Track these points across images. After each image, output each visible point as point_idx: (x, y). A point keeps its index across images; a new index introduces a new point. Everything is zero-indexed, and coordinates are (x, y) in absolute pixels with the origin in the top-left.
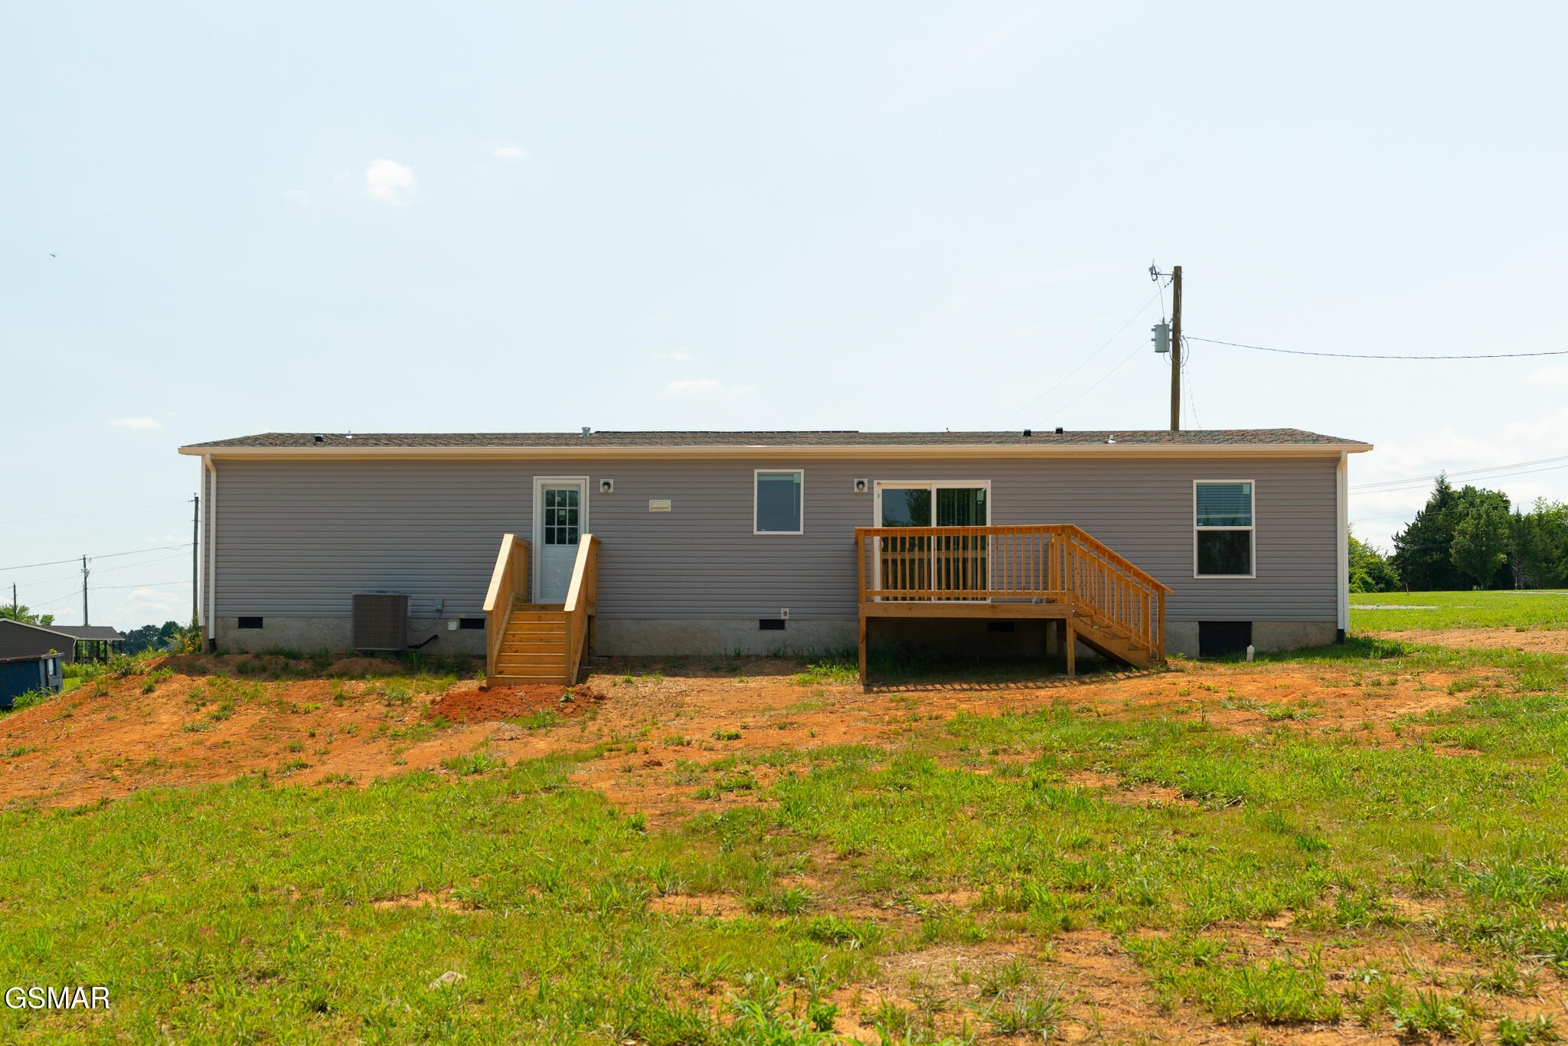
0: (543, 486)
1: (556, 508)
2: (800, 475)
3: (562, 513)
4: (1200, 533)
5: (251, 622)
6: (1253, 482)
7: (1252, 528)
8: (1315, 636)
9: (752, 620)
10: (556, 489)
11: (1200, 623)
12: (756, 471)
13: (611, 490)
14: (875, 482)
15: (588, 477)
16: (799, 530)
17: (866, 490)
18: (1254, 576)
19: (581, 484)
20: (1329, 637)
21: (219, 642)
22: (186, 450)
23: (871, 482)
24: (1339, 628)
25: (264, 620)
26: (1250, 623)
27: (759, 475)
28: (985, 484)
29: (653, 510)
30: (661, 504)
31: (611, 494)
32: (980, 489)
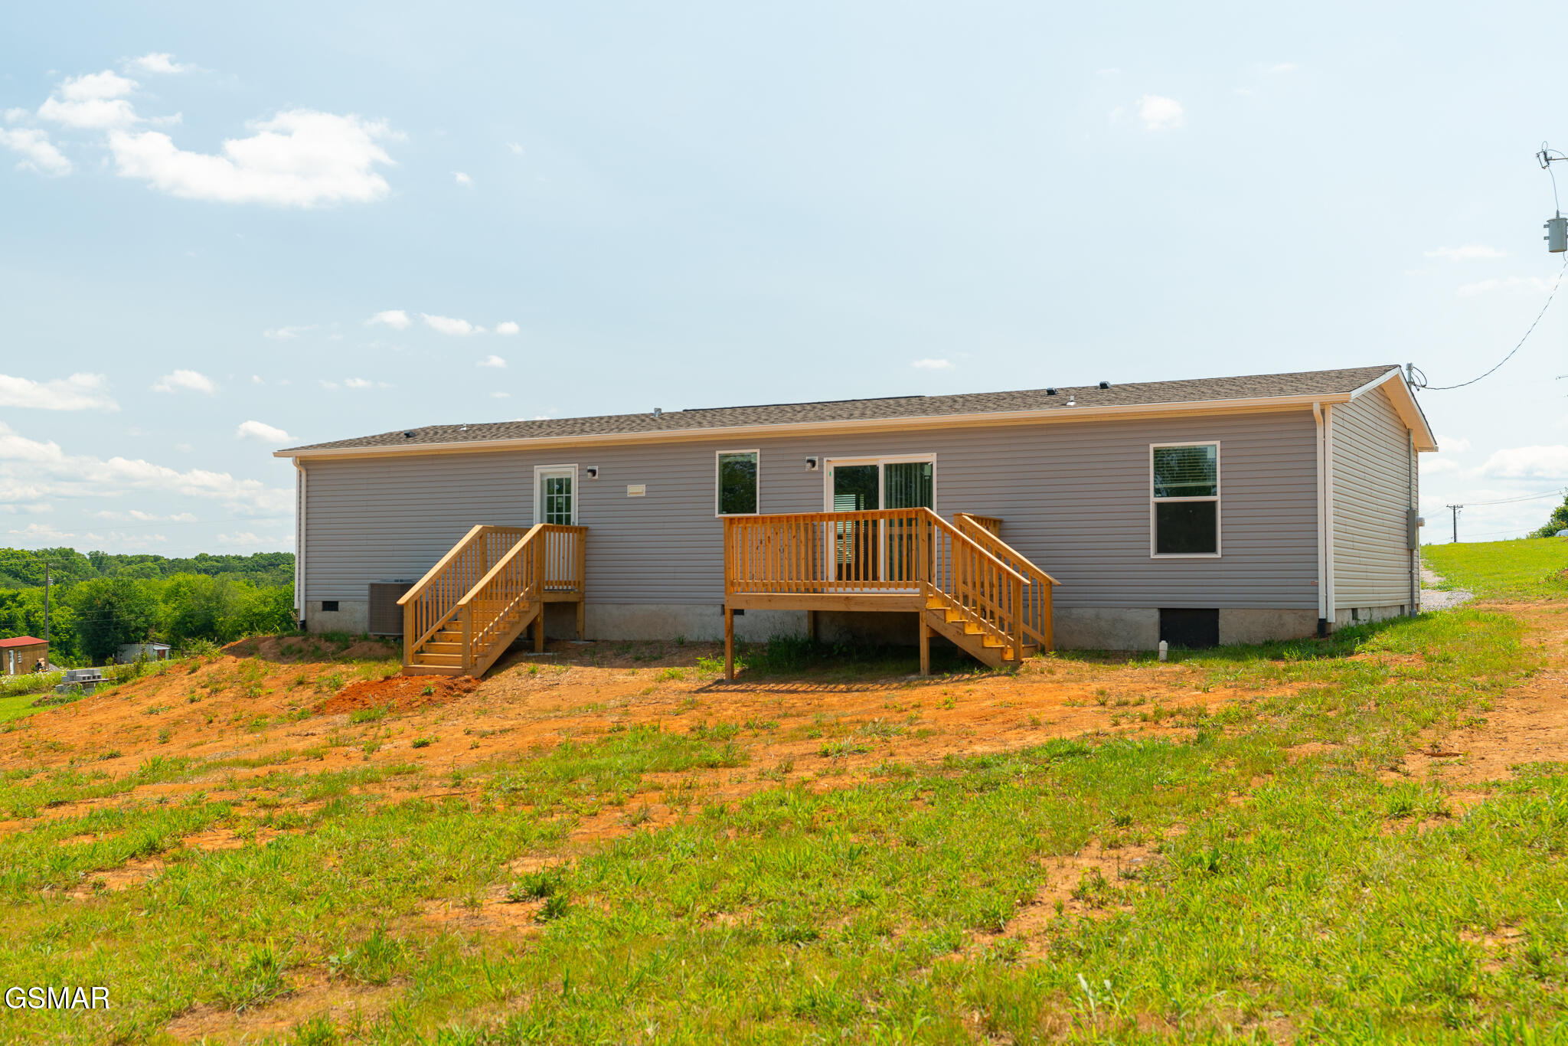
0: (542, 475)
1: (555, 495)
2: (756, 454)
3: (560, 500)
4: (1159, 506)
5: (331, 606)
6: (1218, 443)
7: (1218, 498)
8: (1293, 626)
9: (715, 605)
10: (556, 477)
11: (1162, 611)
12: (718, 453)
13: (596, 477)
14: (825, 459)
15: (577, 465)
16: (755, 512)
17: (816, 468)
18: (1219, 555)
19: (569, 471)
20: (1311, 627)
21: (309, 623)
22: (281, 454)
23: (821, 460)
24: (1320, 617)
25: (340, 604)
26: (1217, 610)
27: (722, 457)
28: (930, 458)
29: (632, 496)
30: (637, 490)
31: (596, 480)
32: (927, 463)
